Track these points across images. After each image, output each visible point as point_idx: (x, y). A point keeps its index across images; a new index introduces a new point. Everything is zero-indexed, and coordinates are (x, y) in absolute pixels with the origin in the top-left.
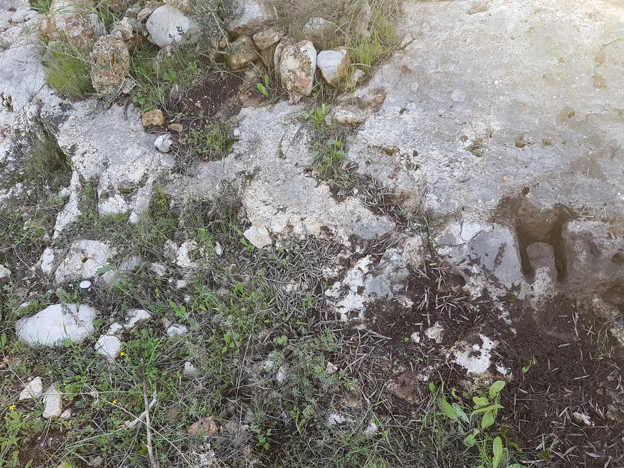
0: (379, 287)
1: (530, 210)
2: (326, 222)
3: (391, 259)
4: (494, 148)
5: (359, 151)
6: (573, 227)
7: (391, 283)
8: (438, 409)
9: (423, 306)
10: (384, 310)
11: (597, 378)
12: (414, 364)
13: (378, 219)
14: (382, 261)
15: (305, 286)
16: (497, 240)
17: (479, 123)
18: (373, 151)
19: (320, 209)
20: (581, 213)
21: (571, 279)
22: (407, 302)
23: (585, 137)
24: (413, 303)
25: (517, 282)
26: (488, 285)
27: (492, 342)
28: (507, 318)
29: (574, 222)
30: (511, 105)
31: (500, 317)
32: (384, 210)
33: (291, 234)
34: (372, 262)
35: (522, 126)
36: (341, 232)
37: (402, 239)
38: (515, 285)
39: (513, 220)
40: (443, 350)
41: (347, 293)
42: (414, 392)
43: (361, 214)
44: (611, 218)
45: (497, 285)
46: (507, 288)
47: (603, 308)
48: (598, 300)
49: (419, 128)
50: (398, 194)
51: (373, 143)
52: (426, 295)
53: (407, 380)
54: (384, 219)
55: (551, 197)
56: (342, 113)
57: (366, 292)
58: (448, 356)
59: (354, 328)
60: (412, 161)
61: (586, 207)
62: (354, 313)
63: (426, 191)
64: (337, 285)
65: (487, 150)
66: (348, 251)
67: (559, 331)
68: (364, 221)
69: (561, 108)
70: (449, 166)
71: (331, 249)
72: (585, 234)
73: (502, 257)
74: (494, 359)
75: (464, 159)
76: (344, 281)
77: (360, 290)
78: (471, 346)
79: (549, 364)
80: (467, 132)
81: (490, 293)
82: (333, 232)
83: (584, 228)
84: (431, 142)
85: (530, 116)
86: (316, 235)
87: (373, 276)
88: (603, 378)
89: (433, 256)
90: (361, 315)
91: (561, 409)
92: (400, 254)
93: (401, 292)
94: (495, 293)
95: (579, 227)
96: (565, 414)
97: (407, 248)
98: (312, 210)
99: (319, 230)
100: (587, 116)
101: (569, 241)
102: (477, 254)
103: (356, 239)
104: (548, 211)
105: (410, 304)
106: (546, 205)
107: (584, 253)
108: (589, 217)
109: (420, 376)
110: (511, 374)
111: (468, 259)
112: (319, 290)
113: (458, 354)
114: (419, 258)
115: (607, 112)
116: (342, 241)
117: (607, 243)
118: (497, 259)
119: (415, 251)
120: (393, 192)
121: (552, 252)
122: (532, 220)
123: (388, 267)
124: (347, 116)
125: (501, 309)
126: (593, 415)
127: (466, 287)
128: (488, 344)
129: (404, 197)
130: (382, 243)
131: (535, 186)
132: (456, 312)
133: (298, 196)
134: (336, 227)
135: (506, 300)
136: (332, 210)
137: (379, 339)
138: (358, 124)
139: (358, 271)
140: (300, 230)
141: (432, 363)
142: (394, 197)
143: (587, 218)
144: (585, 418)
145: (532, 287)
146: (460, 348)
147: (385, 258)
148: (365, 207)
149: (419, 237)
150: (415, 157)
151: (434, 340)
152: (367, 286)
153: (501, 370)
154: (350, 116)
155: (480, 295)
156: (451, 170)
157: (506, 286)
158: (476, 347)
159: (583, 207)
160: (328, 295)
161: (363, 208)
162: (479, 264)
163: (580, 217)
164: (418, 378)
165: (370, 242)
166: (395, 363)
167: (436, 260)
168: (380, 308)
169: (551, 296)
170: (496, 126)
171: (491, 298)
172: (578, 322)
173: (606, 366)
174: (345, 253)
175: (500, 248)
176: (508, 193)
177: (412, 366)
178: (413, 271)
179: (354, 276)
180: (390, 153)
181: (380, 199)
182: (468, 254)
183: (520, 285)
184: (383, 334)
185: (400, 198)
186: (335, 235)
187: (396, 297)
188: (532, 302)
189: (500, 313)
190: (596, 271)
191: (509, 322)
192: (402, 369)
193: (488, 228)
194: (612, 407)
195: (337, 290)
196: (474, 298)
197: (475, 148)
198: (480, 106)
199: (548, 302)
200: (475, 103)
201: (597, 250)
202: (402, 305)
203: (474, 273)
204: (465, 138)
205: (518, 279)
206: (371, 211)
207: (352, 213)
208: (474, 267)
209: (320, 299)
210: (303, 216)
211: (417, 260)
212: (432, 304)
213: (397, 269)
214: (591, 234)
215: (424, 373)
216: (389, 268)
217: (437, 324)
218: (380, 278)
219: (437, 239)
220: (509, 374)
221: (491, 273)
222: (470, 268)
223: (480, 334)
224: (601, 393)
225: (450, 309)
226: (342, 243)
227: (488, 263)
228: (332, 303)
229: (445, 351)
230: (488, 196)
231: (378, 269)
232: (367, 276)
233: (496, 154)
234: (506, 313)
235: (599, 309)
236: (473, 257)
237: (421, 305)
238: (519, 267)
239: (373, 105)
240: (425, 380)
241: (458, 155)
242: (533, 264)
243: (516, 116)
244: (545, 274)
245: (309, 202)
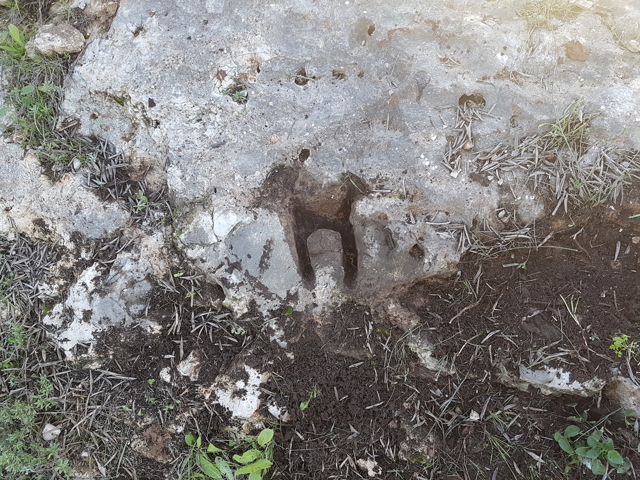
0: (111, 310)
1: (310, 184)
2: (41, 214)
3: (123, 268)
4: (262, 89)
5: (78, 100)
6: (364, 208)
7: (126, 304)
8: (195, 469)
9: (174, 329)
10: (122, 341)
11: (392, 406)
12: (163, 412)
13: (105, 208)
14: (112, 272)
15: (16, 311)
16: (261, 235)
17: (241, 50)
18: (98, 99)
19: (30, 193)
20: (374, 186)
21: (361, 280)
22: (152, 326)
23: (387, 65)
24: (160, 327)
25: (293, 288)
26: (256, 297)
27: (260, 375)
28: (282, 339)
29: (365, 200)
30: (286, 19)
31: (272, 339)
32: (115, 193)
34: (99, 274)
35: (302, 51)
36: (60, 228)
37: (138, 237)
38: (291, 292)
39: (287, 200)
40: (201, 389)
41: (71, 321)
42: (165, 451)
43: (83, 200)
44: (412, 193)
45: (268, 296)
46: (280, 298)
47: (401, 316)
48: (394, 306)
49: (157, 61)
50: (136, 164)
51: (94, 86)
52: (177, 315)
53: (154, 435)
54: (114, 207)
55: (337, 162)
56: (44, 39)
57: (96, 317)
58: (207, 396)
59: (85, 367)
60: (149, 115)
61: (380, 177)
62: (81, 348)
63: (168, 162)
64: (58, 308)
65: (253, 92)
66: (71, 257)
67: (349, 348)
68: (85, 213)
69: (355, 20)
70: (201, 120)
71: (50, 253)
72: (379, 217)
73: (268, 258)
74: (264, 397)
75: (220, 108)
76: (66, 302)
77: (87, 315)
78: (233, 384)
79: (336, 393)
80: (226, 64)
81: (259, 306)
82: (50, 228)
83: (377, 209)
84: (173, 83)
85: (313, 36)
86: (28, 232)
87: (100, 296)
88: (399, 406)
89: (181, 260)
90: (91, 352)
91: (342, 457)
92: (135, 260)
93: (141, 315)
94: (265, 307)
95: (371, 207)
96: (348, 462)
97: (144, 252)
98: (20, 194)
99: (32, 226)
100: (390, 32)
101: (358, 229)
102: (236, 256)
103: (80, 239)
104: (333, 185)
105: (157, 328)
106: (330, 175)
107: (376, 246)
108: (384, 191)
109: (173, 428)
110: (286, 414)
111: (226, 263)
112: (33, 318)
113: (219, 393)
114: (162, 265)
115: (417, 26)
116: (62, 241)
117: (403, 231)
118: (262, 262)
119: (154, 255)
120: (130, 161)
121: (339, 244)
122: (313, 199)
123: (120, 282)
124: (52, 43)
125: (274, 327)
126: (381, 459)
127: (226, 302)
128: (256, 378)
129: (146, 168)
130: (114, 244)
131: (315, 148)
132: (219, 335)
134: (52, 220)
135: (279, 314)
136: (44, 195)
137: (118, 381)
138: (74, 55)
139: (82, 288)
140: (5, 226)
141: (186, 409)
142: (131, 170)
143: (382, 193)
144: (369, 465)
145: (314, 294)
146: (222, 386)
147: (115, 268)
148: (88, 190)
149: (160, 234)
150: (152, 109)
151: (187, 378)
152: (95, 309)
153: (274, 410)
154: (58, 44)
155: (246, 310)
156: (202, 126)
157: (280, 295)
158: (240, 384)
159: (378, 177)
160: (47, 324)
161: (85, 192)
162: (240, 269)
163: (373, 192)
164: (170, 430)
165: (98, 241)
166: (139, 414)
167: (186, 269)
168: (116, 340)
169: (337, 304)
170: (264, 54)
171: (261, 313)
172: (372, 334)
173: (404, 388)
174: (67, 260)
175: (265, 247)
176: (280, 160)
177: (161, 414)
178: (157, 284)
179: (76, 296)
180: (121, 101)
181: (111, 174)
182: (225, 256)
183: (297, 293)
184: (124, 374)
185: (141, 170)
186: (53, 233)
187: (137, 322)
188: (315, 313)
189: (270, 331)
190: (391, 269)
191: (284, 344)
192: (149, 420)
193: (248, 219)
194: (404, 446)
195: (59, 316)
196: (238, 316)
197: (237, 90)
198: (243, 20)
199: (335, 312)
200: (237, 17)
201: (392, 239)
202: (146, 331)
203: (233, 284)
204: (221, 75)
205: (295, 284)
206: (96, 195)
207: (70, 199)
208: (233, 275)
209: (36, 330)
210: (9, 204)
211: (160, 268)
212: (186, 328)
213: (132, 283)
214: (386, 218)
215: (177, 423)
216: (121, 283)
217: (191, 357)
218: (111, 298)
219: (182, 237)
220: (283, 413)
221: (257, 281)
222: (227, 276)
223: (245, 365)
224: (395, 426)
225: (211, 330)
226: (62, 245)
227: (252, 266)
228: (53, 335)
229: (204, 390)
230: (251, 167)
231: (106, 285)
232: (93, 295)
233: (266, 98)
234: (280, 333)
235: (396, 317)
236: (233, 260)
237: (172, 328)
238: (294, 269)
239: (103, 20)
240: (179, 431)
241: (213, 102)
242: (313, 262)
243: (293, 35)
244: (328, 276)
245: (15, 182)
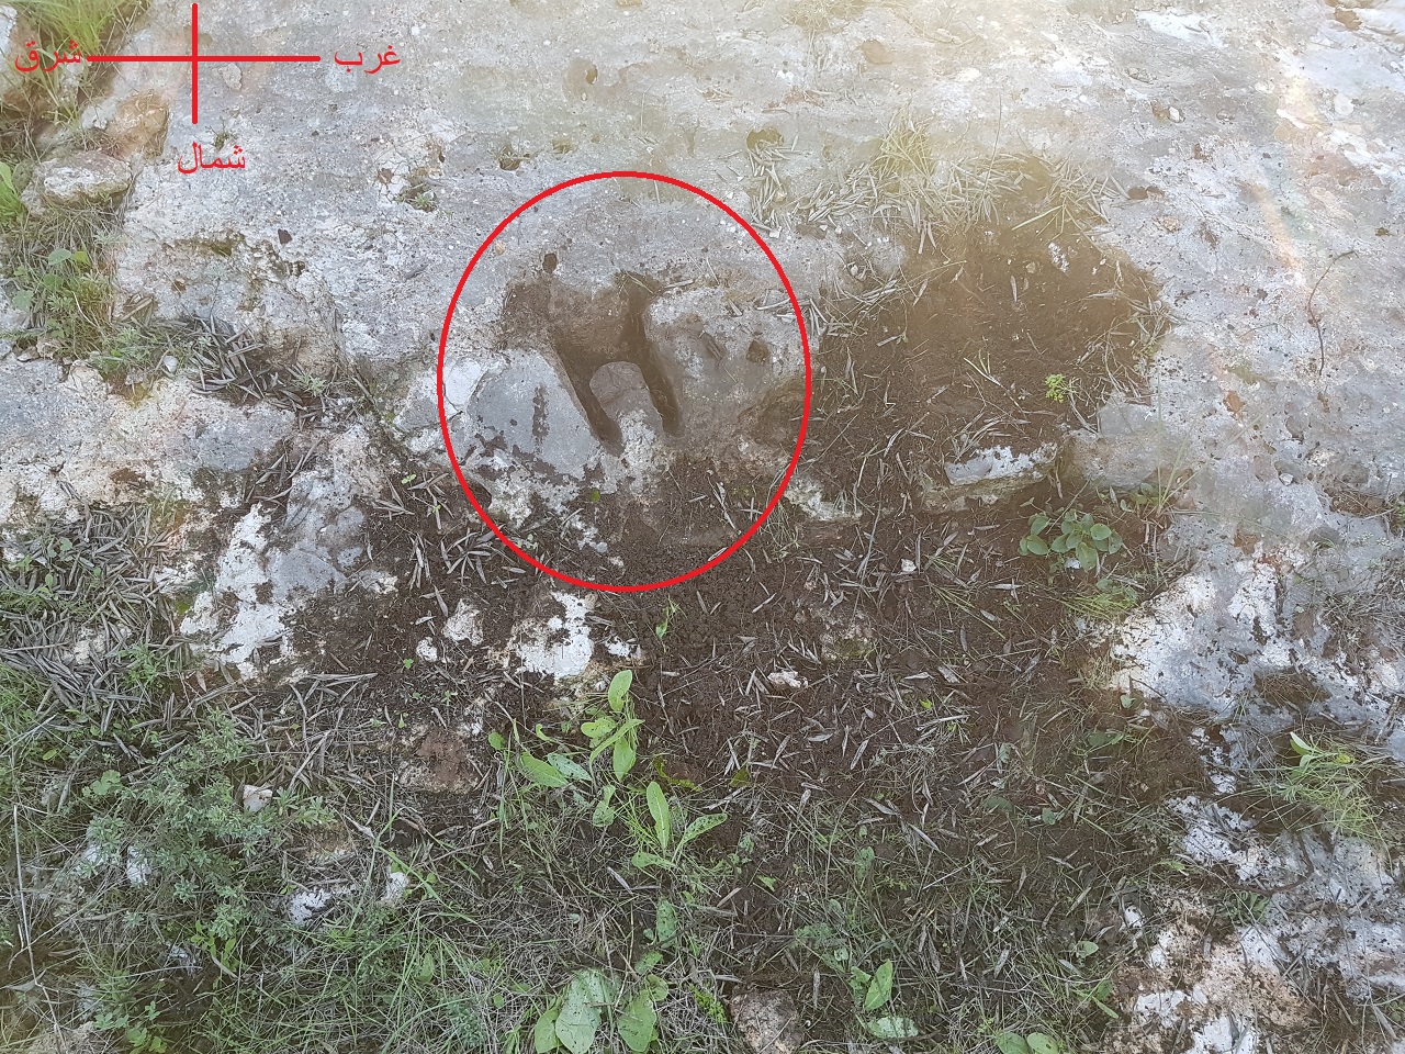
0: (305, 570)
1: (571, 301)
2: (121, 460)
3: (310, 497)
4: (456, 184)
5: (143, 263)
6: (662, 312)
7: (330, 552)
8: (522, 781)
9: (419, 577)
10: (335, 618)
11: (789, 594)
12: (442, 710)
13: (247, 415)
14: (292, 509)
15: (122, 630)
16: (524, 384)
17: (407, 134)
18: (180, 255)
19: (94, 432)
20: (667, 279)
21: (690, 420)
22: (381, 581)
23: (630, 117)
24: (395, 579)
25: (592, 459)
26: (538, 486)
27: (582, 601)
28: (596, 540)
29: (660, 300)
30: (463, 78)
31: (581, 544)
32: (256, 390)
33: (38, 518)
34: (268, 519)
35: (501, 120)
36: (168, 471)
37: (321, 443)
38: (589, 466)
39: (544, 331)
40: (492, 654)
41: (235, 612)
42: (463, 767)
43: (203, 413)
44: (724, 275)
45: (557, 480)
46: (576, 480)
47: (761, 458)
48: (747, 445)
49: (273, 175)
50: (276, 342)
51: (171, 233)
52: (418, 551)
53: (438, 748)
54: (263, 409)
55: (603, 262)
56: (62, 176)
57: (281, 591)
58: (506, 663)
59: (281, 683)
60: (284, 256)
61: (673, 265)
62: (268, 650)
63: (338, 317)
64: (203, 600)
65: (443, 191)
66: (203, 512)
67: (700, 530)
68: (215, 430)
69: (566, 64)
70: (372, 246)
71: (159, 520)
72: (688, 322)
73: (544, 417)
74: (597, 633)
75: (399, 223)
76: (217, 586)
77: (264, 593)
78: (544, 626)
79: (702, 602)
80: (387, 159)
81: (547, 500)
82: (149, 477)
83: (681, 309)
84: (312, 201)
85: (512, 96)
86: (106, 498)
87: (282, 550)
88: (799, 590)
89: (403, 460)
90: (286, 649)
91: (744, 678)
92: (327, 479)
93: (361, 565)
94: (557, 498)
95: (671, 309)
96: (754, 685)
97: (338, 462)
98: (72, 440)
99: (110, 485)
100: (622, 72)
101: (663, 344)
102: (493, 428)
103: (212, 478)
104: (606, 294)
105: (390, 582)
106: (598, 280)
107: (697, 360)
108: (683, 283)
109: (463, 730)
110: (639, 648)
111: (478, 443)
112: (161, 629)
113: (525, 652)
114: (374, 475)
115: (656, 57)
116: (178, 492)
117: (730, 328)
118: (536, 425)
119: (358, 462)
120: (264, 339)
121: (640, 376)
122: (582, 320)
123: (311, 519)
124: (79, 180)
125: (579, 526)
126: (801, 667)
127: (495, 505)
128: (576, 607)
129: (294, 345)
130: (278, 468)
131: (565, 248)
132: (495, 566)
133: (21, 415)
134: (150, 463)
135: (584, 502)
136: (124, 425)
137: (346, 686)
138: (118, 195)
139: (242, 550)
141: (478, 692)
142: (269, 352)
143: (682, 287)
144: (789, 677)
145: (624, 461)
146: (524, 638)
147: (296, 501)
148: (206, 396)
149: (358, 427)
150: (288, 245)
151: (466, 642)
152: (276, 577)
153: (618, 649)
154: (88, 179)
155: (528, 512)
156: (378, 255)
157: (574, 474)
158: (555, 623)
159: (669, 266)
160: (189, 633)
161: (203, 399)
162: (504, 448)
163: (668, 289)
164: (460, 733)
165: (247, 473)
166: (402, 724)
167: (413, 468)
168: (324, 618)
169: (664, 467)
170: (445, 132)
171: (553, 511)
172: (727, 500)
173: (798, 565)
174: (198, 519)
175: (535, 400)
176: (516, 277)
177: (438, 714)
178: (371, 510)
179: (236, 567)
180: (224, 249)
181: (237, 364)
182: (475, 433)
183: (599, 465)
184: (353, 672)
185: (285, 349)
186: (156, 484)
187: (354, 580)
188: (634, 491)
189: (579, 534)
190: (727, 389)
191: (602, 547)
192: (421, 729)
193: (497, 365)
194: (827, 638)
195: (209, 613)
196: (519, 523)
197: (415, 193)
198: (396, 93)
199: (663, 480)
200: (384, 89)
201: (716, 347)
202: (373, 591)
203: (500, 470)
204: (386, 176)
205: (595, 454)
206: (225, 400)
207: (180, 418)
208: (495, 457)
209: (172, 648)
210: (54, 462)
211: (371, 481)
212: (437, 566)
213: (332, 516)
214: (698, 319)
215: (469, 720)
216: (313, 520)
217: (462, 606)
218: (301, 549)
219: (398, 421)
220: (634, 651)
221: (535, 459)
222: (488, 461)
223: (553, 594)
224: (804, 619)
225: (479, 563)
226: (180, 498)
227: (521, 438)
228: (205, 647)
229: (497, 654)
230: (477, 293)
231: (287, 531)
232: (268, 554)
233: (466, 194)
234: (592, 532)
235: (754, 462)
236: (488, 436)
237: (414, 577)
238: (586, 429)
240: (476, 732)
241: (383, 217)
242: (610, 412)
243: (481, 101)
244: (639, 425)
245: (57, 423)
